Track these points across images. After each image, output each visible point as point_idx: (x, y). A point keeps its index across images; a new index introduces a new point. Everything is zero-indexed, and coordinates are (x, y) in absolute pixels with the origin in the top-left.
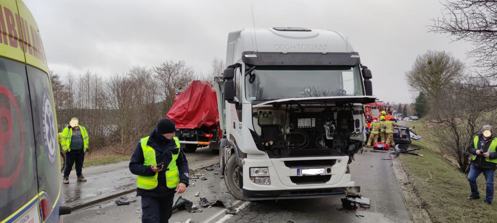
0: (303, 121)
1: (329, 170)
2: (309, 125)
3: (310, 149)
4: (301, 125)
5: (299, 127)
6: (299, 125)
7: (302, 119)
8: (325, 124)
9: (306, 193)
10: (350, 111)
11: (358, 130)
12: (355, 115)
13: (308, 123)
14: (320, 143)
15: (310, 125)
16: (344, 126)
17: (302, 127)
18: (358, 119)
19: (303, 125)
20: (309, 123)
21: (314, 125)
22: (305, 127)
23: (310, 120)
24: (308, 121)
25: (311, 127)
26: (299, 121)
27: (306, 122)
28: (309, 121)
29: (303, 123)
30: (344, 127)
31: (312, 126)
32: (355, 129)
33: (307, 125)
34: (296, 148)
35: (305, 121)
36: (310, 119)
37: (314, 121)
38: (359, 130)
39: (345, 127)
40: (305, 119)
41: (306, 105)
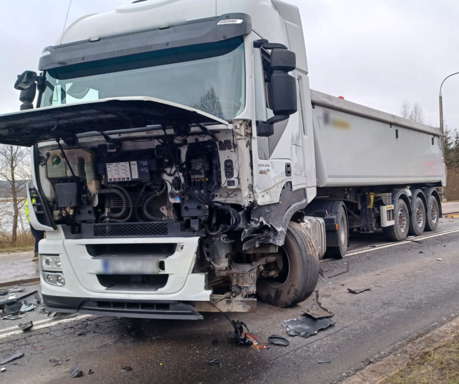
0: (116, 168)
1: (162, 265)
2: (126, 175)
3: (136, 223)
4: (113, 176)
5: (111, 179)
6: (109, 177)
7: (114, 164)
8: (165, 172)
9: (124, 308)
10: (212, 143)
11: (231, 183)
12: (224, 151)
13: (124, 171)
14: (161, 210)
15: (130, 176)
16: (197, 174)
17: (115, 179)
18: (230, 158)
19: (116, 177)
20: (126, 171)
21: (136, 176)
22: (119, 179)
23: (126, 164)
24: (124, 168)
25: (130, 179)
26: (108, 169)
27: (121, 171)
28: (126, 167)
29: (116, 172)
30: (196, 176)
31: (133, 178)
32: (224, 179)
33: (124, 176)
34: (113, 220)
35: (118, 168)
36: (128, 163)
37: (136, 166)
38: (233, 182)
39: (198, 176)
40: (118, 163)
41: (120, 136)
